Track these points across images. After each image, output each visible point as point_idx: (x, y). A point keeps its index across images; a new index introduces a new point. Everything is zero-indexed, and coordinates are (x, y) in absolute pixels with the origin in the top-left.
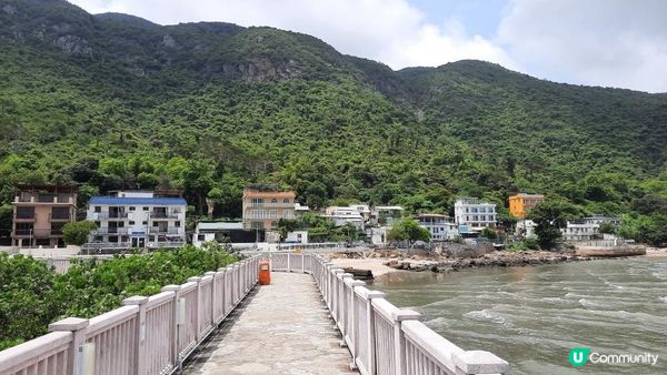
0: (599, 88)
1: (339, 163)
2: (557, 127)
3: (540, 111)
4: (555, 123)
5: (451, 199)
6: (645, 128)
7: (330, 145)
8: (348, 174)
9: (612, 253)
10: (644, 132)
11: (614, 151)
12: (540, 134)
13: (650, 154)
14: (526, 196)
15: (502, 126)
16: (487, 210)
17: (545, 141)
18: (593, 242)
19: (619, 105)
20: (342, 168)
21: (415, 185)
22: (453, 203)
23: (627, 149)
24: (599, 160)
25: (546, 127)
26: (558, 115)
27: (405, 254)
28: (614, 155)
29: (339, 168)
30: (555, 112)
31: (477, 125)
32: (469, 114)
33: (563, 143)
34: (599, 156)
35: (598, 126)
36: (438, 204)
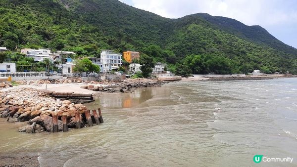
0: (144, 10)
1: (23, 24)
2: (130, 24)
3: (123, 17)
4: (129, 22)
5: (98, 51)
6: (160, 30)
7: (15, 13)
8: (32, 31)
9: (173, 79)
10: (160, 31)
11: (151, 38)
12: (123, 26)
13: (162, 41)
14: (131, 52)
15: (107, 20)
16: (117, 57)
17: (126, 30)
18: (163, 74)
19: (151, 19)
20: (27, 27)
21: (75, 42)
22: (100, 53)
23: (154, 38)
24: (146, 41)
25: (125, 24)
26: (130, 19)
27: (86, 81)
28: (151, 39)
29: (24, 26)
30: (129, 18)
31: (96, 17)
32: (92, 12)
33: (132, 32)
34: (145, 39)
35: (145, 26)
36: (91, 52)
